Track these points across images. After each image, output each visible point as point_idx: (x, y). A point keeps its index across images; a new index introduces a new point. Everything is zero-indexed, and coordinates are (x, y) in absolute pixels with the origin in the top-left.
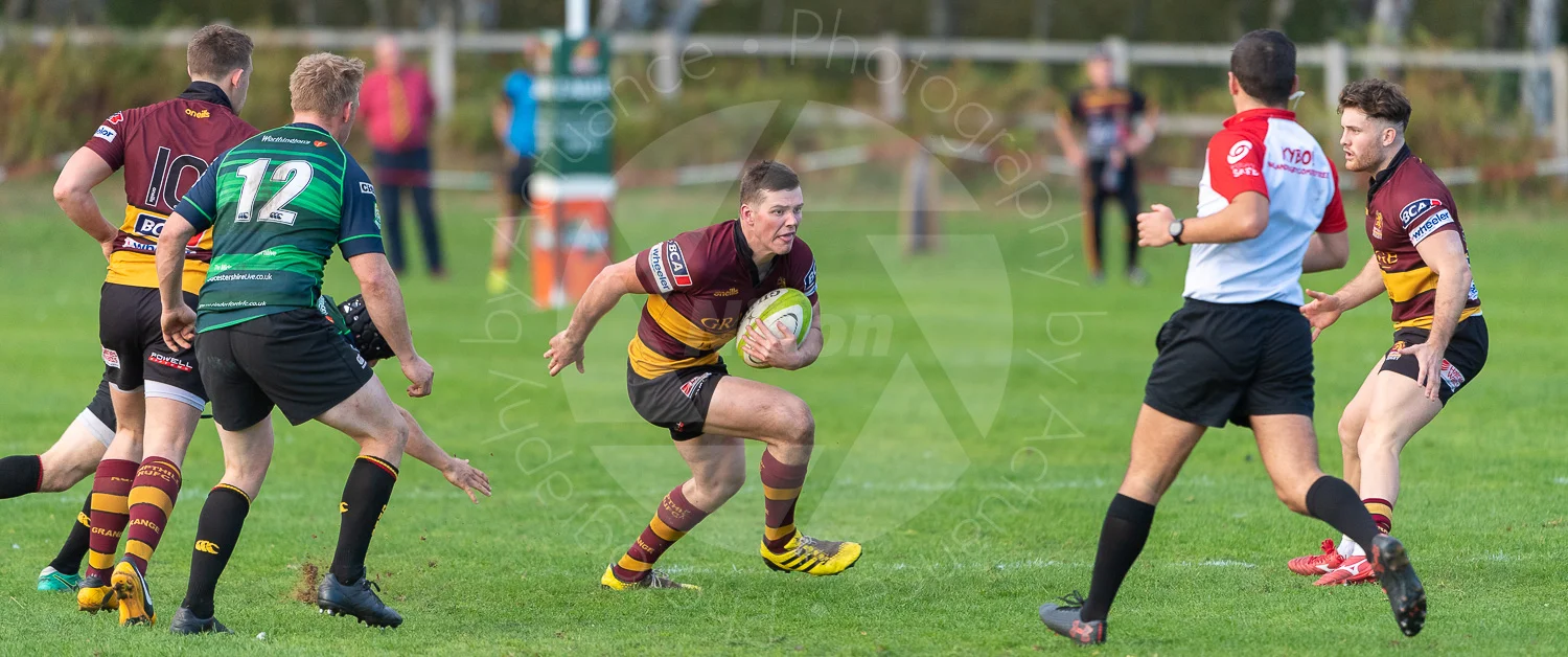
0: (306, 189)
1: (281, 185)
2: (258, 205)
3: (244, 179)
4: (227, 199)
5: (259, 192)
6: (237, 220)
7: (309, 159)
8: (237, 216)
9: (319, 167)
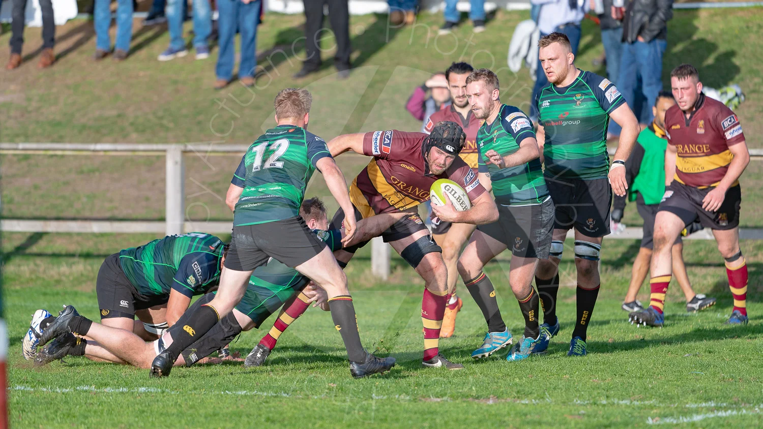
0: (287, 151)
1: (274, 151)
2: (264, 161)
3: (255, 152)
4: (248, 164)
5: (263, 156)
6: (254, 170)
7: (287, 137)
8: (254, 168)
9: (291, 140)
